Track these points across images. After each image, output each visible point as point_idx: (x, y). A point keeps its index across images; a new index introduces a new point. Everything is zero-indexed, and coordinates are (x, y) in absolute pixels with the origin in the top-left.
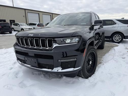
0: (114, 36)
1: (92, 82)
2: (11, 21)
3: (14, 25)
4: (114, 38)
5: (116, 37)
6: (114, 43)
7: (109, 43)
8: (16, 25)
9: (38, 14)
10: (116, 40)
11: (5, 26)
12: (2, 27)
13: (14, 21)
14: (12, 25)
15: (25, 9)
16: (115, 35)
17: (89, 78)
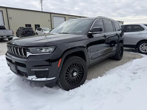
0: (141, 45)
1: (72, 95)
2: (36, 25)
3: (38, 30)
4: (141, 48)
5: (144, 46)
6: (141, 54)
7: (134, 53)
8: (40, 30)
9: (64, 18)
10: (143, 51)
11: (28, 31)
12: (26, 32)
13: (39, 26)
14: (36, 30)
15: (51, 13)
16: (143, 44)
17: (70, 90)
